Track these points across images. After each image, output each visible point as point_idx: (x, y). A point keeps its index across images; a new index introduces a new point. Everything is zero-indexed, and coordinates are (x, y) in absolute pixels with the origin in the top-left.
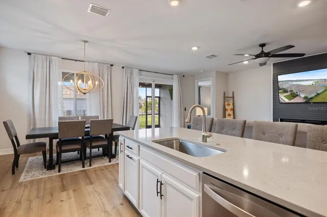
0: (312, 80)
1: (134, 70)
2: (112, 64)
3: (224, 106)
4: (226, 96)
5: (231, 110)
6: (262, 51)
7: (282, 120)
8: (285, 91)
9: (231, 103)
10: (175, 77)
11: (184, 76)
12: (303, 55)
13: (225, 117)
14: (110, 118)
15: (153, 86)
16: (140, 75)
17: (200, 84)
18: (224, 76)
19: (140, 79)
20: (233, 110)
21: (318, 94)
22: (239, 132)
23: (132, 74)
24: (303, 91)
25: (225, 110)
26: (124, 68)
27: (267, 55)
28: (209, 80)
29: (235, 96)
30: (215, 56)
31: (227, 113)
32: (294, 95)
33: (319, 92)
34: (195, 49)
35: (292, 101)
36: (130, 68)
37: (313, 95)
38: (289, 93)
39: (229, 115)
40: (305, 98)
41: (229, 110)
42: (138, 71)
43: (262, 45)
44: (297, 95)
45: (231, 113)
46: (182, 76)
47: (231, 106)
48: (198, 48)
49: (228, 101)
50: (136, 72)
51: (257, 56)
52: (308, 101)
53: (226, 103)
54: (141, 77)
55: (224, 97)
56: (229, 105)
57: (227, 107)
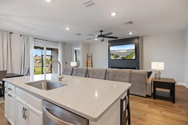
0: (125, 50)
1: (30, 38)
2: (11, 32)
3: (87, 61)
4: (88, 56)
5: (90, 63)
6: (101, 34)
7: (112, 68)
8: (113, 55)
9: (91, 60)
10: (60, 44)
11: (65, 44)
12: (117, 38)
13: (87, 67)
14: (6, 70)
15: (45, 48)
16: (35, 41)
17: (75, 49)
18: (87, 45)
19: (34, 44)
20: (92, 63)
21: (128, 56)
22: (84, 74)
23: (28, 40)
24: (121, 55)
25: (88, 63)
26: (22, 36)
27: (103, 36)
28: (79, 47)
29: (92, 56)
30: (80, 34)
31: (89, 65)
32: (117, 56)
33: (128, 55)
34: (68, 29)
35: (117, 59)
36: (27, 36)
37: (126, 56)
38: (115, 56)
39: (90, 66)
40: (122, 58)
41: (89, 63)
42: (33, 39)
43: (101, 31)
44: (119, 57)
45: (91, 64)
46: (64, 44)
47: (91, 61)
48: (69, 28)
49: (89, 58)
50: (31, 39)
51: (99, 36)
52: (124, 59)
53: (88, 60)
54: (35, 42)
55: (87, 56)
56: (89, 60)
57: (88, 62)
